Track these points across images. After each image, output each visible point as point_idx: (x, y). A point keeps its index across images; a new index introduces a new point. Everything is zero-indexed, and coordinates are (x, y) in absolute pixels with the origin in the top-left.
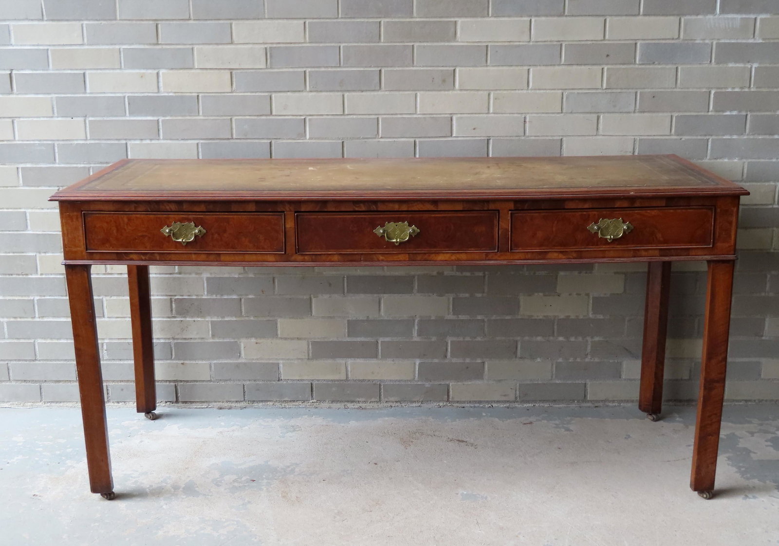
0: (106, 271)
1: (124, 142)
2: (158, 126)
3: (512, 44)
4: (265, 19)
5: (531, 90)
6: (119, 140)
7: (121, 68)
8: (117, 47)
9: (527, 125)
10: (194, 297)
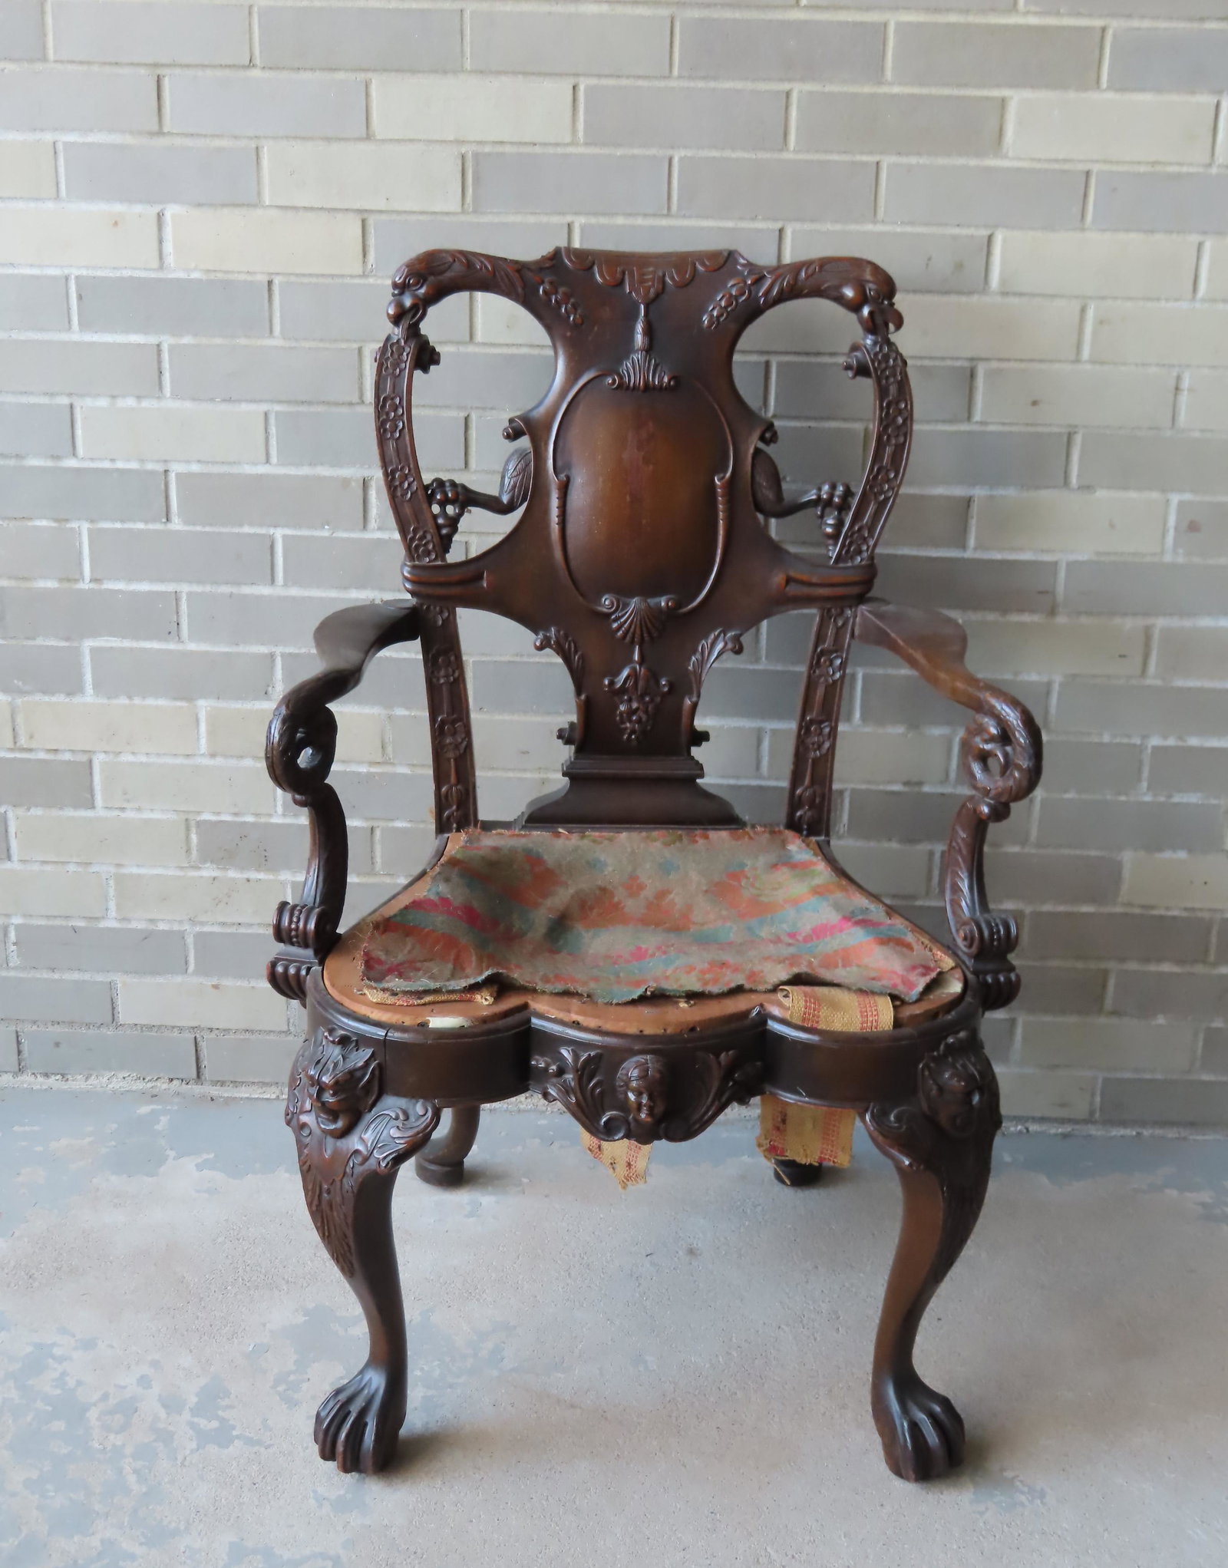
0: (15, 743)
1: (65, 401)
2: (159, 362)
3: (1158, 168)
4: (462, 70)
5: (1203, 300)
6: (52, 395)
7: (57, 197)
8: (48, 137)
9: (1184, 398)
10: (250, 819)
